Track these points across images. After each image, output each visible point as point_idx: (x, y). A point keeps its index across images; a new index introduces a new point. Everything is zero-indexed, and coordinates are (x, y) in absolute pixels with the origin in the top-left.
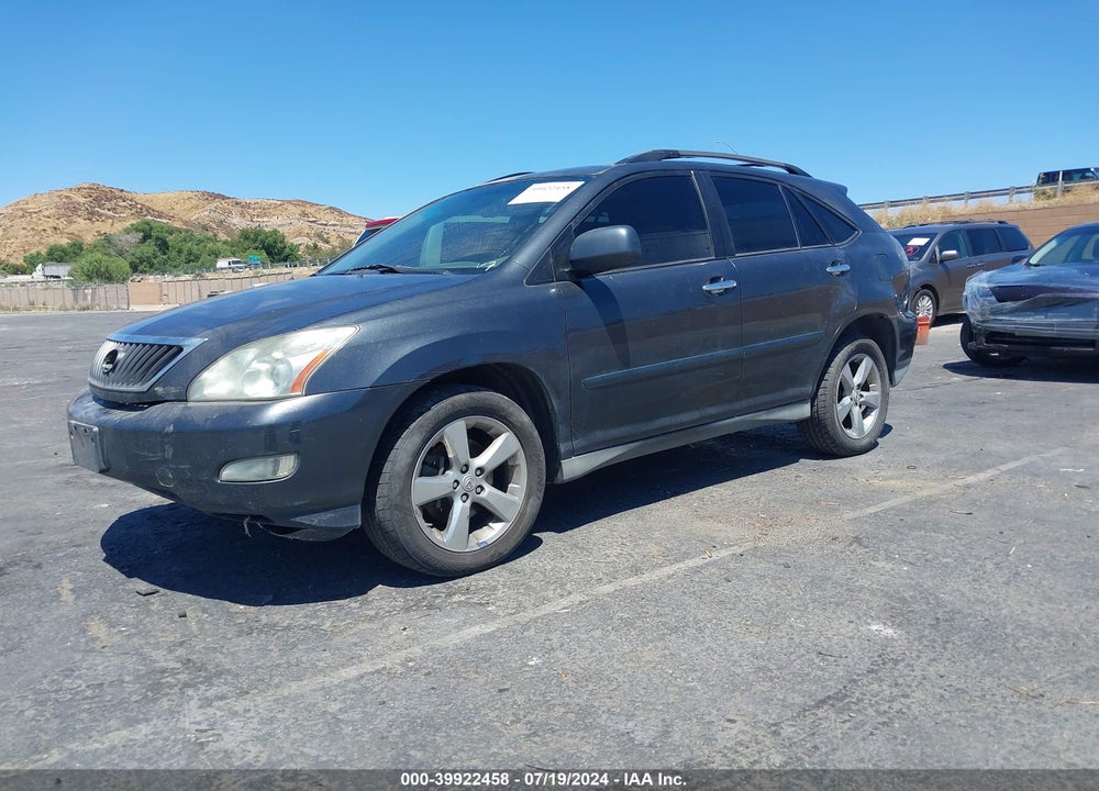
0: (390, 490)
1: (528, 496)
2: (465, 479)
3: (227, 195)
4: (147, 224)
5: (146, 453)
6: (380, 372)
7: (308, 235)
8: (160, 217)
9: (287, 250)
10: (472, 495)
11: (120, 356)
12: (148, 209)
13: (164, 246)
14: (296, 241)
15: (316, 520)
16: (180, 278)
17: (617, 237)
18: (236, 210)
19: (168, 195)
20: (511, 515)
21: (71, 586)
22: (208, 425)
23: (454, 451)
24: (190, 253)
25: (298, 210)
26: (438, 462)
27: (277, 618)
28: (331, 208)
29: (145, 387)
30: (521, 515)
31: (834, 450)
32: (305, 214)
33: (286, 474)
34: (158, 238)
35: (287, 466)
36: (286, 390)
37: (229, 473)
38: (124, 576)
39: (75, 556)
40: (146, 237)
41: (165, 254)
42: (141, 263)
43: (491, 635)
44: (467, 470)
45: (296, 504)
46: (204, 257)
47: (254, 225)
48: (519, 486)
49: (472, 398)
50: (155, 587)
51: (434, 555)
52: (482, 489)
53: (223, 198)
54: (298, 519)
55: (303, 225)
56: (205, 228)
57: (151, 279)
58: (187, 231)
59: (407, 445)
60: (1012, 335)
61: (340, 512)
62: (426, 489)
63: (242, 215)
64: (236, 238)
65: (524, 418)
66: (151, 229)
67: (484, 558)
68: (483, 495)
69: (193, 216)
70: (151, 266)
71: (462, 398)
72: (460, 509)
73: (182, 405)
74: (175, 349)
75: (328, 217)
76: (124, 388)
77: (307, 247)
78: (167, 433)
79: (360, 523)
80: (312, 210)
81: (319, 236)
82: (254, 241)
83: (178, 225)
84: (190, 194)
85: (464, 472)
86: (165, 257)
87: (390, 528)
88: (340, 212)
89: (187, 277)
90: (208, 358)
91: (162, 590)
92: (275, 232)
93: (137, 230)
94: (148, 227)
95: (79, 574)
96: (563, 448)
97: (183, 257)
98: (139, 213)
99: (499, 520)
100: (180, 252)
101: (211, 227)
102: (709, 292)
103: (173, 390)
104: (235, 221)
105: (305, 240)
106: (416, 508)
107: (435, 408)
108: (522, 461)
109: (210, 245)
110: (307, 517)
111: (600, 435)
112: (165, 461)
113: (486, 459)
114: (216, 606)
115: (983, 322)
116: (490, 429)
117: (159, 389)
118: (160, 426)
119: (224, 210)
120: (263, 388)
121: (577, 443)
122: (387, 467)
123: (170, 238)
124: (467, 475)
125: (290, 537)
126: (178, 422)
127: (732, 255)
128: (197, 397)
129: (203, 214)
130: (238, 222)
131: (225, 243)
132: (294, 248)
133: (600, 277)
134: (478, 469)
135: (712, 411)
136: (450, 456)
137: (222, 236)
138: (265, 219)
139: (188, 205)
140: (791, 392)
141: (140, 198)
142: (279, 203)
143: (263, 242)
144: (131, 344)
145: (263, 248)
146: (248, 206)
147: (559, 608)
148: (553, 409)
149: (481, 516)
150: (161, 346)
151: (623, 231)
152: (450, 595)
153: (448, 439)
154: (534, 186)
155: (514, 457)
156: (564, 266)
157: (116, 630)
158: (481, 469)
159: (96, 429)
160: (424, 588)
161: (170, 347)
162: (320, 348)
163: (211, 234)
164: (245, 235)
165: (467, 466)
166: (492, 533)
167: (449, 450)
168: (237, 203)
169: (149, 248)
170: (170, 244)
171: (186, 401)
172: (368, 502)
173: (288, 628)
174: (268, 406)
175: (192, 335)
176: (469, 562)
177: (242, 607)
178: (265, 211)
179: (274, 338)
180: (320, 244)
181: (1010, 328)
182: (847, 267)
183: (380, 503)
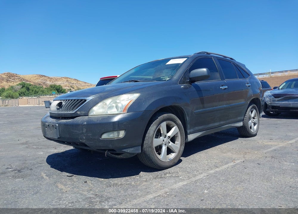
0: (148, 142)
1: (181, 145)
2: (166, 139)
3: (46, 76)
4: (24, 83)
5: (76, 131)
6: (146, 106)
7: (68, 86)
8: (27, 81)
9: (63, 90)
10: (167, 144)
11: (64, 103)
12: (24, 79)
13: (28, 89)
14: (65, 88)
15: (129, 150)
16: (33, 98)
17: (204, 71)
18: (48, 80)
19: (30, 75)
20: (177, 151)
21: (46, 175)
22: (98, 122)
23: (163, 131)
24: (36, 91)
25: (66, 80)
26: (158, 134)
27: (116, 182)
28: (75, 79)
29: (74, 112)
30: (180, 151)
31: (248, 135)
32: (67, 81)
33: (122, 136)
34: (26, 87)
35: (122, 134)
36: (121, 111)
37: (105, 136)
38: (60, 172)
39: (41, 166)
40: (23, 87)
41: (28, 91)
42: (21, 94)
43: (186, 185)
44: (166, 137)
45: (124, 145)
46: (40, 92)
47: (53, 84)
48: (178, 142)
49: (168, 115)
50: (71, 175)
51: (159, 162)
52: (169, 143)
53: (45, 76)
54: (124, 150)
55: (67, 84)
56: (40, 84)
57: (25, 98)
58: (35, 85)
59: (152, 129)
60: (279, 107)
61: (136, 148)
62: (157, 142)
63: (50, 81)
64: (49, 87)
65: (179, 122)
66: (25, 84)
67: (171, 164)
68: (170, 144)
69: (37, 81)
70: (24, 95)
71: (165, 115)
72: (164, 149)
73: (87, 117)
74: (83, 101)
75: (74, 81)
76: (66, 112)
77: (68, 89)
78: (84, 125)
79: (140, 152)
80: (70, 80)
81: (72, 87)
82: (54, 88)
83: (32, 83)
84: (36, 75)
85: (165, 138)
86: (28, 92)
87: (148, 154)
88: (77, 80)
89: (35, 97)
90: (95, 103)
91: (74, 175)
92: (60, 85)
93: (21, 85)
94: (24, 84)
95: (46, 171)
96: (188, 131)
97: (34, 92)
98: (21, 80)
99: (173, 152)
100: (33, 91)
101: (41, 84)
102: (222, 89)
103: (83, 112)
104: (48, 83)
105: (68, 88)
106: (154, 148)
107: (159, 118)
108: (179, 135)
109: (41, 89)
110: (126, 150)
111: (197, 128)
112: (83, 133)
113: (170, 134)
114: (94, 179)
115: (271, 103)
116: (171, 125)
117: (79, 113)
118: (81, 123)
119: (45, 80)
120: (114, 111)
121: (192, 130)
122: (147, 135)
123: (30, 87)
124: (166, 138)
125: (119, 157)
126: (87, 121)
127: (225, 79)
128: (92, 114)
129: (39, 81)
130: (49, 83)
131: (46, 88)
132: (65, 90)
133: (196, 83)
134: (168, 137)
135: (222, 123)
136: (162, 132)
137: (44, 87)
138: (56, 82)
139: (35, 78)
140: (239, 118)
141: (22, 76)
142: (60, 78)
143: (56, 88)
144: (66, 100)
145: (57, 90)
146: (52, 78)
147: (202, 177)
148: (186, 120)
149: (169, 151)
150: (78, 100)
151: (205, 70)
152: (165, 174)
153: (162, 127)
154: (172, 60)
155: (177, 133)
156: (187, 79)
157: (67, 186)
158: (169, 137)
159: (57, 125)
160: (156, 173)
161: (82, 100)
162: (130, 99)
163: (41, 86)
164: (51, 86)
165: (166, 136)
166: (172, 156)
167: (161, 131)
168: (49, 78)
169: (24, 90)
170: (30, 88)
171: (88, 116)
172: (142, 146)
173: (121, 184)
174: (116, 116)
175: (89, 96)
176: (167, 165)
177: (103, 179)
178: (57, 80)
179: (117, 97)
180: (71, 89)
181: (278, 105)
182: (250, 85)
183: (145, 146)
